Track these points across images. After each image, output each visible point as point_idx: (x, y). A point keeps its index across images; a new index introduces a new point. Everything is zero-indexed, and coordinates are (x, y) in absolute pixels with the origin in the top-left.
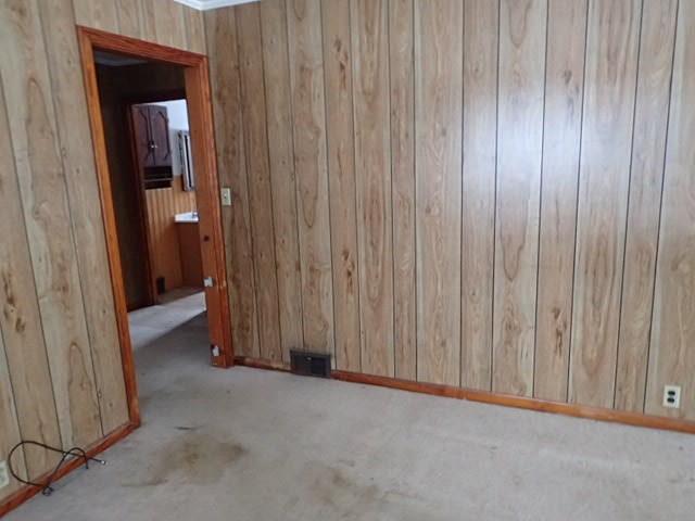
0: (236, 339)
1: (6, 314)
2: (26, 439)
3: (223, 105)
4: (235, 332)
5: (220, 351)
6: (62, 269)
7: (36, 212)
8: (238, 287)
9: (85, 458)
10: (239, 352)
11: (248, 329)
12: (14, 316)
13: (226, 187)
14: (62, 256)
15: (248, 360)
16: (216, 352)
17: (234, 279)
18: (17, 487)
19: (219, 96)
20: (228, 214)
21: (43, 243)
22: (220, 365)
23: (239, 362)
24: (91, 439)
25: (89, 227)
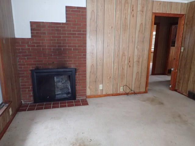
0: (176, 85)
1: (128, 63)
2: (127, 85)
3: (187, 26)
4: (177, 83)
5: (172, 86)
6: (139, 58)
7: (137, 47)
8: (180, 72)
9: (135, 93)
10: (176, 88)
11: (180, 83)
12: (129, 64)
13: (183, 47)
14: (140, 56)
15: (178, 91)
16: (171, 86)
17: (179, 70)
18: (124, 92)
19: (186, 24)
20: (181, 54)
21: (137, 53)
22: (171, 90)
23: (176, 90)
24: (137, 91)
25: (146, 51)
